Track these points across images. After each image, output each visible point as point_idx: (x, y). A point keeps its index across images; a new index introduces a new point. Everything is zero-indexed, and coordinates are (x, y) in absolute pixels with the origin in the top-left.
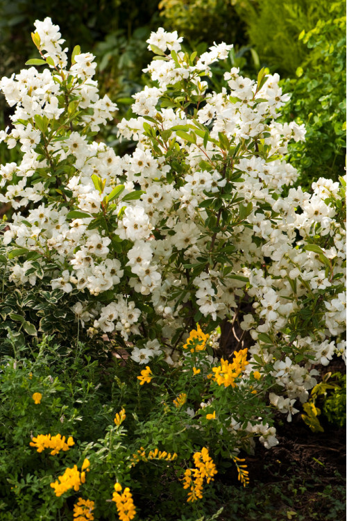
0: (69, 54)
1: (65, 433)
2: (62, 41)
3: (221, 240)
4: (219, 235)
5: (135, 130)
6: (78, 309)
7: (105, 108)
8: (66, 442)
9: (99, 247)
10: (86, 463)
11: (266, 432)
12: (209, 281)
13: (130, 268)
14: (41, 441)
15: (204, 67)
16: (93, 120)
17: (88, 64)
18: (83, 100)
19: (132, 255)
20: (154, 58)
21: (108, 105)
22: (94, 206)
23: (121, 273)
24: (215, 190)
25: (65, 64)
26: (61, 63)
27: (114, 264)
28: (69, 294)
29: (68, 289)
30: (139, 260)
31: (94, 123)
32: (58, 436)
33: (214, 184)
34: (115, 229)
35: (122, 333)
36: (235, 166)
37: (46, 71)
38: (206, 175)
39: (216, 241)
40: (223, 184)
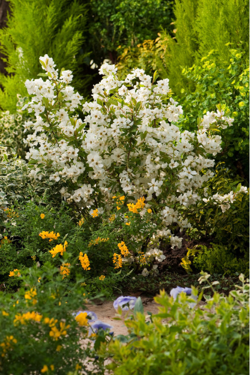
0: (59, 73)
1: (56, 232)
2: (55, 66)
3: (133, 157)
4: (131, 153)
5: (92, 108)
6: (63, 191)
7: (77, 98)
8: (56, 235)
9: (73, 153)
10: (66, 243)
11: (157, 254)
12: (127, 175)
13: (88, 164)
14: (44, 234)
15: (129, 81)
16: (71, 105)
17: (69, 76)
18: (66, 96)
19: (89, 158)
20: (103, 77)
21: (78, 97)
22: (71, 133)
23: (84, 169)
24: (128, 127)
25: (57, 77)
26: (55, 77)
27: (81, 164)
28: (58, 182)
29: (58, 179)
30: (93, 160)
31: (71, 107)
32: (52, 232)
33: (127, 125)
34: (81, 145)
35: (84, 199)
36: (137, 116)
37: (47, 80)
38: (124, 119)
39: (130, 157)
40: (132, 124)
